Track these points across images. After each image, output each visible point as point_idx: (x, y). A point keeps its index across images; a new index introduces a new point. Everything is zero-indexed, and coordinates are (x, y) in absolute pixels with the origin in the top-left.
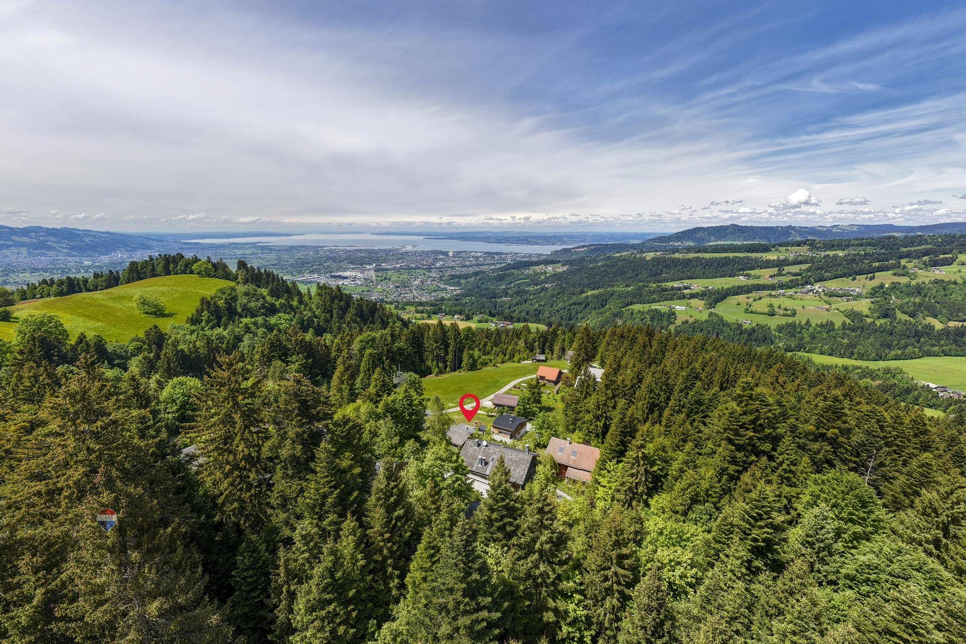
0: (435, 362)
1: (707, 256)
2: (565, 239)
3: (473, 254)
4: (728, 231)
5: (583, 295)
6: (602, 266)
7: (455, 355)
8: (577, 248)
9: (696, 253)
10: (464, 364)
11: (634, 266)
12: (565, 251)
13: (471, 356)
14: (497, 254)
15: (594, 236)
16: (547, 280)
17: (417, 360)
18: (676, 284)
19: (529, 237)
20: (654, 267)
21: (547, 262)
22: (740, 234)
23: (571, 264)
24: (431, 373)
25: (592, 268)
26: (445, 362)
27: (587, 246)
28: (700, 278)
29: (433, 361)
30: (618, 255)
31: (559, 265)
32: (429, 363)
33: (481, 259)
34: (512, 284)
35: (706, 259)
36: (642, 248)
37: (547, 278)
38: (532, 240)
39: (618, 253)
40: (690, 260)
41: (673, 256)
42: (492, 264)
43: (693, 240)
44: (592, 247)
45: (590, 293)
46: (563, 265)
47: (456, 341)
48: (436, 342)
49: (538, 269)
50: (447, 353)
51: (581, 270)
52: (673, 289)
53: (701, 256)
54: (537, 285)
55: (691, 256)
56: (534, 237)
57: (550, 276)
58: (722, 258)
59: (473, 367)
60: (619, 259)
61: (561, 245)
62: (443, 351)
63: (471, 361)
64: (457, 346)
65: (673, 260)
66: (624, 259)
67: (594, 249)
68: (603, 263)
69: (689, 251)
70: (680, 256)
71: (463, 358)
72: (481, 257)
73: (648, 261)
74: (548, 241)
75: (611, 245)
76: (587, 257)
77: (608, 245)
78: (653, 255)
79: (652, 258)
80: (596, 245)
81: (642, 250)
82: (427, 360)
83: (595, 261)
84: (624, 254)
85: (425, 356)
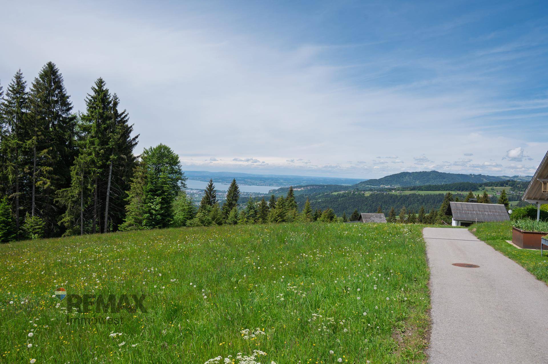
1: (422, 193)
2: (282, 181)
4: (430, 177)
6: (323, 202)
9: (411, 190)
11: (354, 201)
19: (247, 178)
20: (373, 202)
27: (304, 187)
30: (336, 193)
35: (422, 196)
38: (249, 180)
39: (335, 191)
40: (407, 197)
41: (390, 193)
44: (309, 188)
53: (417, 193)
55: (408, 193)
58: (436, 195)
61: (277, 186)
62: (50, 172)
63: (158, 207)
64: (108, 159)
65: (391, 196)
66: (343, 196)
67: (311, 190)
68: (323, 199)
69: (404, 189)
70: (397, 193)
71: (128, 203)
72: (196, 194)
73: (367, 198)
74: (265, 182)
75: (327, 186)
76: (306, 195)
77: (324, 186)
78: (370, 193)
79: (371, 195)
80: (313, 186)
81: (358, 189)
83: (314, 198)
84: (341, 192)
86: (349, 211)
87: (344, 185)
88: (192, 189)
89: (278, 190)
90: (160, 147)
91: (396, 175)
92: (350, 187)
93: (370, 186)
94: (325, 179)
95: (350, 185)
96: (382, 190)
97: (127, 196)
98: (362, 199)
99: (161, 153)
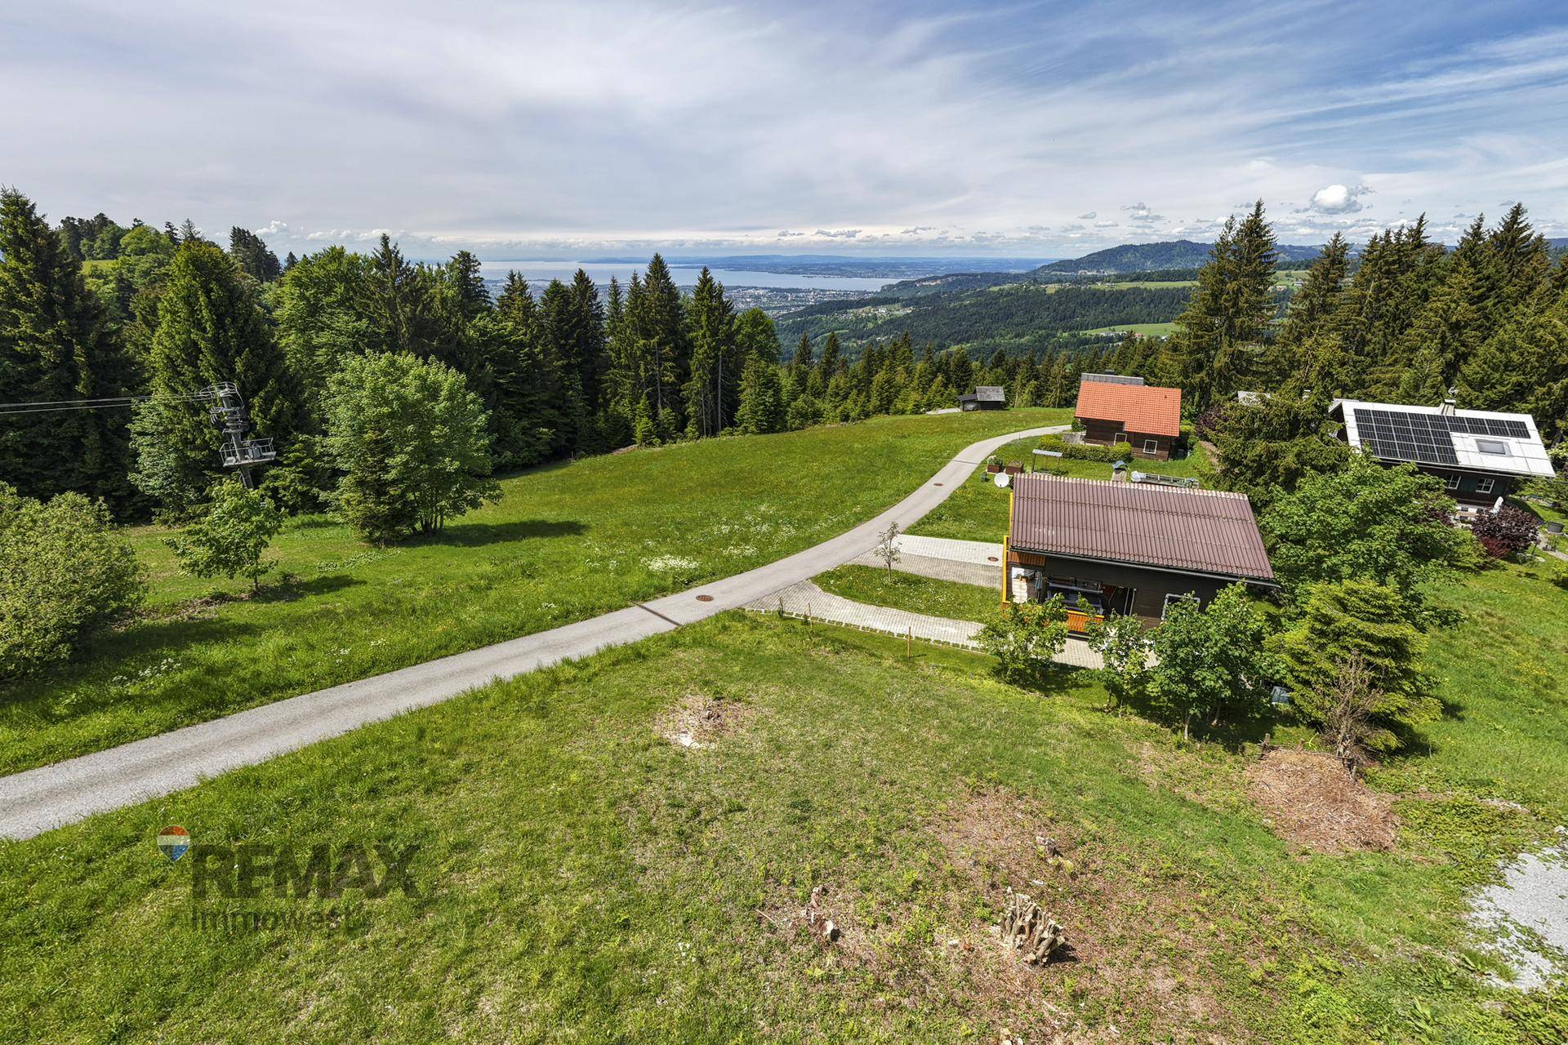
0: (643, 403)
1: (1152, 286)
2: (903, 268)
3: (751, 291)
4: (1175, 252)
5: (943, 352)
6: (972, 305)
7: (714, 382)
8: (924, 280)
9: (1132, 281)
10: (743, 411)
11: (1027, 303)
12: (904, 285)
13: (771, 383)
14: (791, 291)
16: (878, 330)
17: (575, 396)
18: (1103, 332)
19: (843, 265)
20: (1060, 305)
21: (876, 302)
22: (1194, 257)
23: (917, 303)
24: (628, 441)
25: (954, 309)
26: (678, 404)
27: (940, 278)
28: (1143, 322)
29: (635, 400)
30: (996, 289)
31: (896, 306)
32: (624, 409)
33: (765, 300)
34: (819, 338)
35: (1150, 291)
36: (1034, 277)
37: (878, 327)
38: (849, 269)
39: (996, 285)
40: (1122, 294)
41: (1093, 286)
42: (783, 308)
43: (1116, 267)
44: (950, 279)
45: (954, 348)
46: (904, 306)
47: (714, 334)
48: (647, 335)
49: (862, 312)
50: (684, 375)
51: (935, 312)
52: (1098, 339)
53: (1142, 287)
54: (861, 338)
55: (1125, 286)
56: (851, 265)
57: (885, 323)
58: (1178, 290)
59: (773, 421)
60: (1001, 293)
62: (672, 367)
63: (771, 399)
64: (719, 349)
65: (1094, 293)
66: (1009, 294)
67: (954, 282)
68: (973, 300)
69: (1119, 278)
70: (1105, 287)
71: (742, 391)
72: (764, 296)
73: (1050, 297)
74: (875, 270)
75: (981, 275)
76: (944, 293)
77: (977, 275)
78: (1057, 286)
79: (1057, 292)
80: (957, 275)
81: (1035, 280)
82: (615, 394)
83: (958, 298)
84: (1006, 287)
85: (606, 381)
86: (1016, 320)
87: (1013, 271)
88: (756, 288)
89: (897, 285)
90: (754, 313)
92: (1023, 275)
93: (1058, 273)
94: (979, 262)
95: (1023, 272)
96: (1077, 281)
97: (740, 386)
98: (1043, 300)
99: (754, 319)
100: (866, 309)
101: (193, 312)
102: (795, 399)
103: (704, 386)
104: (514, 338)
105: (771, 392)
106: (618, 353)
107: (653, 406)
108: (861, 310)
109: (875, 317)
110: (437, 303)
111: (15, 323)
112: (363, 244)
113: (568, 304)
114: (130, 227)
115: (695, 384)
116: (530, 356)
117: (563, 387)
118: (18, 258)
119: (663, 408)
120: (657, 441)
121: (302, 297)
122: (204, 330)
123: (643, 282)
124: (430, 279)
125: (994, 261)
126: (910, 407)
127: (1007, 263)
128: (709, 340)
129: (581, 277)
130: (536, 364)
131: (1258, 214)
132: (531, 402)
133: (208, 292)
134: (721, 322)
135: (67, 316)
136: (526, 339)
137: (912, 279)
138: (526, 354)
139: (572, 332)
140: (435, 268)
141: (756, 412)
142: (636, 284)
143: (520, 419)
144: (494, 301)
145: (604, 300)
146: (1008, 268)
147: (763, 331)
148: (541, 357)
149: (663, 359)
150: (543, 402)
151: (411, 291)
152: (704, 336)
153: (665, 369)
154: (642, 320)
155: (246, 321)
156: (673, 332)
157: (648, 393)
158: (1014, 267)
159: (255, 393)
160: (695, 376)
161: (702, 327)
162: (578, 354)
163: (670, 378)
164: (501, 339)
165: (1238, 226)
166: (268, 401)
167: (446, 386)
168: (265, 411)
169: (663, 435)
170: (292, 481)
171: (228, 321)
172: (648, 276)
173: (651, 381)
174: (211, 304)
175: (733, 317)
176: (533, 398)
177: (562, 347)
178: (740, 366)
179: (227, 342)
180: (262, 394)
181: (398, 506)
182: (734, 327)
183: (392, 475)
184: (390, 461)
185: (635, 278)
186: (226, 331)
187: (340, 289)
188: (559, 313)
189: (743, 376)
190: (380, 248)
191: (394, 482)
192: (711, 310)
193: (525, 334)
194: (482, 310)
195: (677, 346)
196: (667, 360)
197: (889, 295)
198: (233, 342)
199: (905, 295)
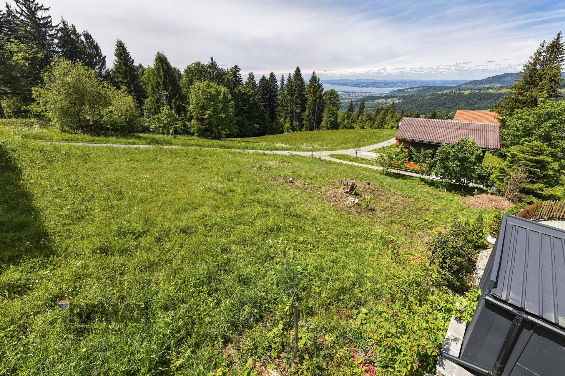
0: (288, 119)
2: (400, 84)
6: (428, 99)
7: (314, 113)
8: (409, 89)
10: (323, 123)
11: (454, 98)
12: (400, 91)
14: (352, 92)
15: (421, 82)
17: (267, 117)
20: (470, 99)
21: (387, 97)
23: (404, 98)
24: (282, 132)
25: (420, 101)
26: (300, 120)
27: (416, 88)
29: (286, 118)
30: (440, 93)
31: (396, 99)
32: (282, 121)
33: (342, 96)
36: (459, 88)
38: (377, 84)
39: (440, 91)
41: (487, 91)
42: (349, 99)
43: (501, 83)
44: (420, 89)
46: (398, 99)
47: (315, 95)
48: (292, 95)
49: (380, 101)
50: (303, 110)
51: (412, 102)
55: (504, 91)
56: (378, 83)
57: (390, 105)
59: (334, 126)
60: (442, 95)
61: (396, 87)
62: (299, 107)
63: (333, 119)
64: (316, 101)
65: (487, 94)
66: (446, 95)
67: (421, 90)
68: (429, 97)
69: (501, 88)
70: (494, 91)
71: (323, 117)
72: (342, 94)
73: (465, 96)
74: (388, 85)
75: (434, 87)
76: (416, 94)
77: (432, 87)
78: (469, 91)
79: (469, 94)
80: (423, 87)
81: (459, 89)
82: (280, 116)
83: (422, 96)
84: (445, 92)
85: (277, 111)
86: (448, 105)
87: (449, 85)
89: (397, 91)
90: (332, 90)
91: (498, 76)
92: (454, 87)
93: (471, 86)
94: (434, 82)
95: (454, 85)
96: (481, 89)
97: (323, 114)
98: (462, 97)
99: (332, 93)
100: (382, 100)
101: (159, 73)
102: (344, 121)
103: (310, 114)
104: (249, 94)
105: (334, 117)
106: (282, 101)
107: (292, 121)
108: (380, 100)
109: (386, 103)
110: (226, 80)
111: (118, 78)
112: (206, 62)
113: (267, 84)
114: (147, 68)
115: (307, 113)
116: (254, 100)
117: (263, 112)
118: (121, 59)
119: (295, 121)
120: (291, 131)
121: (188, 77)
122: (161, 79)
123: (292, 77)
124: (224, 73)
125: (440, 81)
126: (390, 127)
127: (447, 82)
128: (313, 97)
129: (272, 75)
130: (255, 103)
131: (558, 38)
132: (253, 116)
133: (163, 67)
134: (318, 91)
135: (130, 77)
136: (253, 95)
137: (403, 88)
138: (252, 99)
139: (268, 94)
140: (227, 70)
141: (328, 124)
142: (290, 77)
143: (249, 121)
144: (243, 82)
145: (279, 83)
146: (448, 84)
147: (335, 97)
148: (257, 101)
149: (296, 104)
150: (257, 116)
151: (218, 75)
152: (311, 96)
153: (297, 108)
154: (291, 90)
155: (172, 77)
156: (301, 94)
157: (290, 116)
158: (451, 84)
159: (173, 99)
160: (307, 110)
161: (311, 93)
162: (269, 101)
163: (298, 111)
164: (245, 94)
165: (546, 45)
166: (176, 101)
167: (223, 91)
168: (175, 104)
169: (294, 129)
170: (181, 125)
171: (167, 76)
172: (294, 74)
173: (292, 112)
174: (163, 70)
175: (323, 90)
176: (254, 114)
177: (263, 98)
178: (323, 107)
179: (167, 82)
180: (175, 98)
181: (207, 126)
182: (323, 93)
183: (206, 116)
184: (206, 112)
185: (290, 75)
186: (167, 79)
187: (198, 74)
188: (264, 87)
189: (324, 111)
190: (210, 61)
191: (207, 119)
192: (315, 87)
193: (252, 93)
194: (240, 84)
195: (301, 100)
196: (298, 104)
197: (393, 95)
198: (168, 83)
199: (400, 94)
